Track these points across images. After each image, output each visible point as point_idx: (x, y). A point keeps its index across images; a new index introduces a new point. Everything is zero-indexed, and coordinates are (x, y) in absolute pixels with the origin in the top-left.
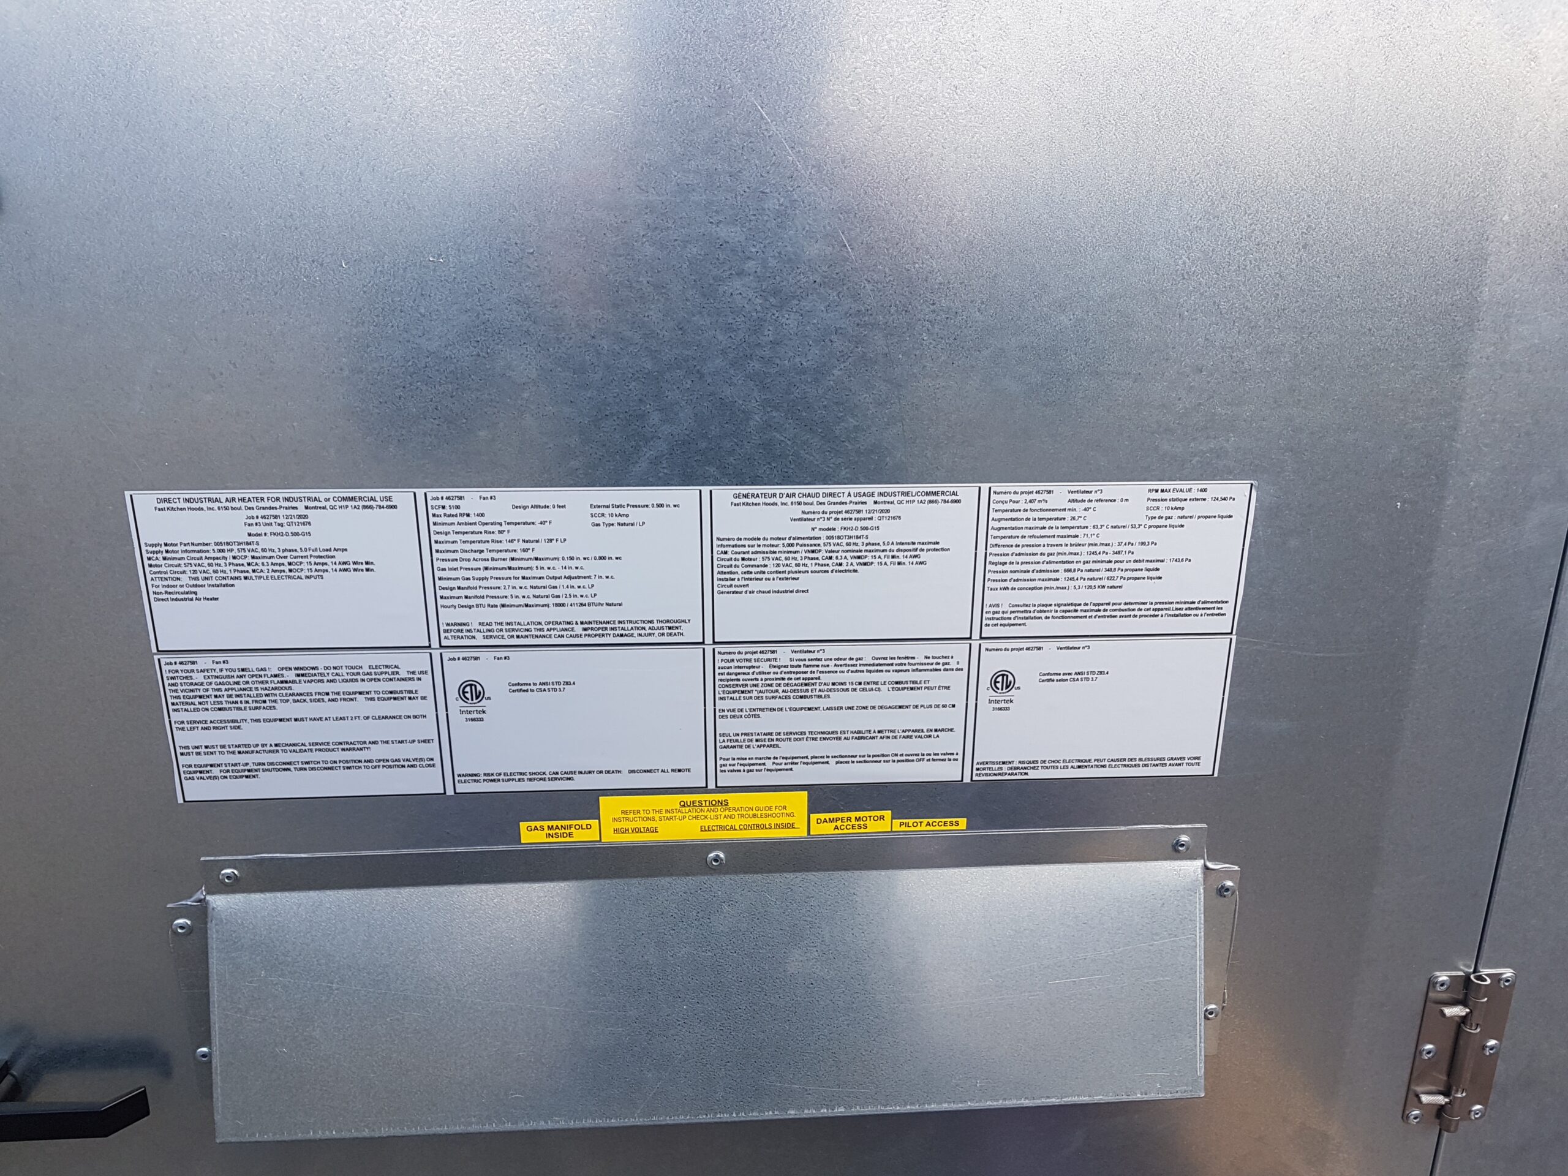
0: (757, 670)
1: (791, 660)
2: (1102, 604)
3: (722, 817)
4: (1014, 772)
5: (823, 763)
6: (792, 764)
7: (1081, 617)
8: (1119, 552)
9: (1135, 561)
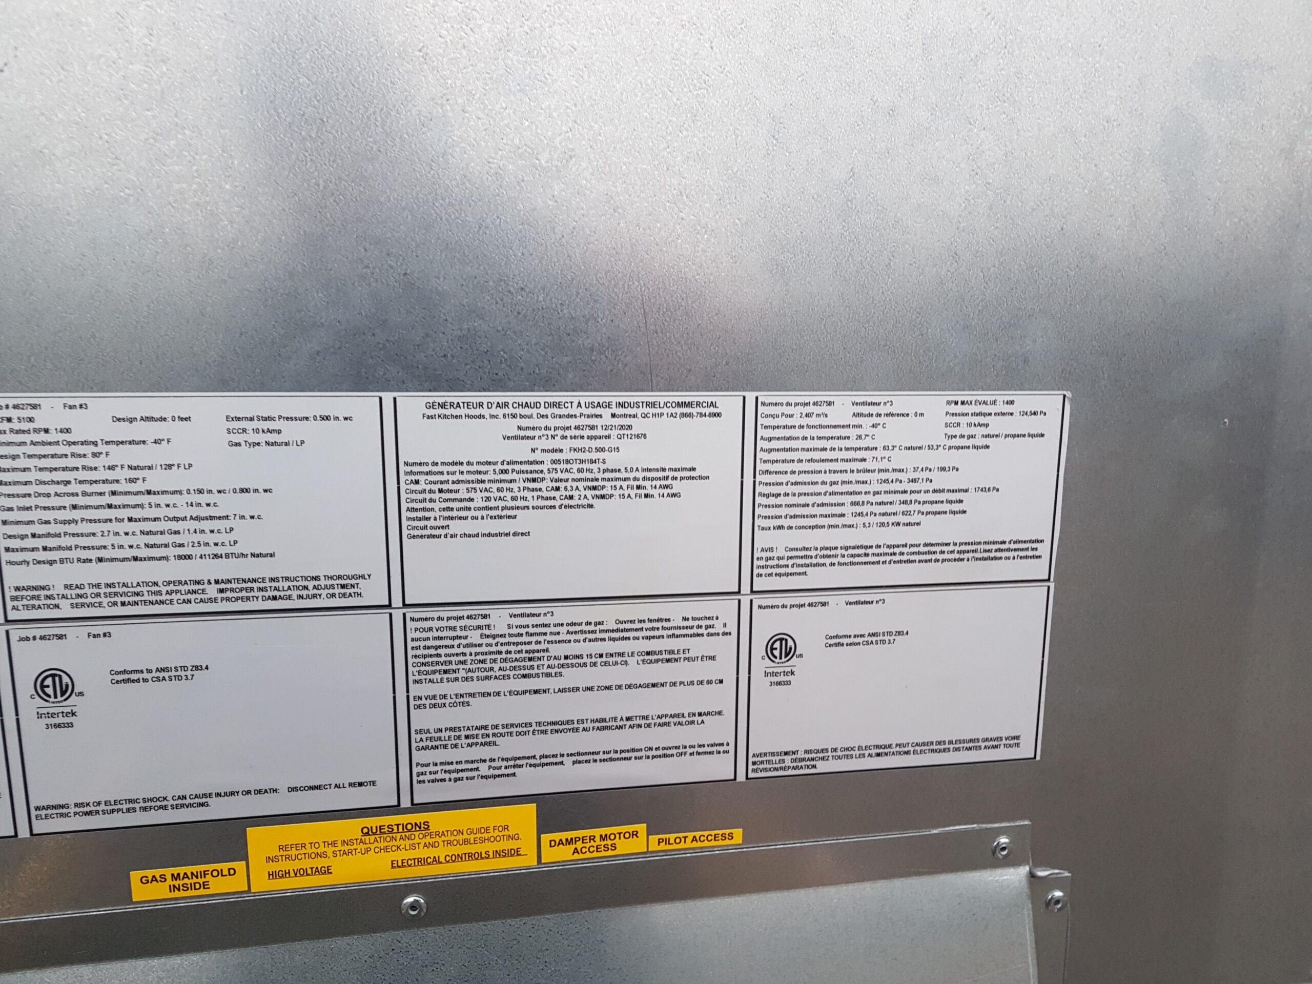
0: (464, 642)
1: (509, 626)
2: (898, 546)
3: (421, 846)
4: (800, 764)
5: (556, 764)
6: (514, 766)
7: (873, 563)
8: (915, 479)
9: (935, 491)
